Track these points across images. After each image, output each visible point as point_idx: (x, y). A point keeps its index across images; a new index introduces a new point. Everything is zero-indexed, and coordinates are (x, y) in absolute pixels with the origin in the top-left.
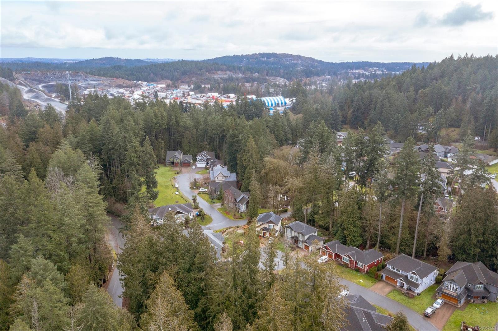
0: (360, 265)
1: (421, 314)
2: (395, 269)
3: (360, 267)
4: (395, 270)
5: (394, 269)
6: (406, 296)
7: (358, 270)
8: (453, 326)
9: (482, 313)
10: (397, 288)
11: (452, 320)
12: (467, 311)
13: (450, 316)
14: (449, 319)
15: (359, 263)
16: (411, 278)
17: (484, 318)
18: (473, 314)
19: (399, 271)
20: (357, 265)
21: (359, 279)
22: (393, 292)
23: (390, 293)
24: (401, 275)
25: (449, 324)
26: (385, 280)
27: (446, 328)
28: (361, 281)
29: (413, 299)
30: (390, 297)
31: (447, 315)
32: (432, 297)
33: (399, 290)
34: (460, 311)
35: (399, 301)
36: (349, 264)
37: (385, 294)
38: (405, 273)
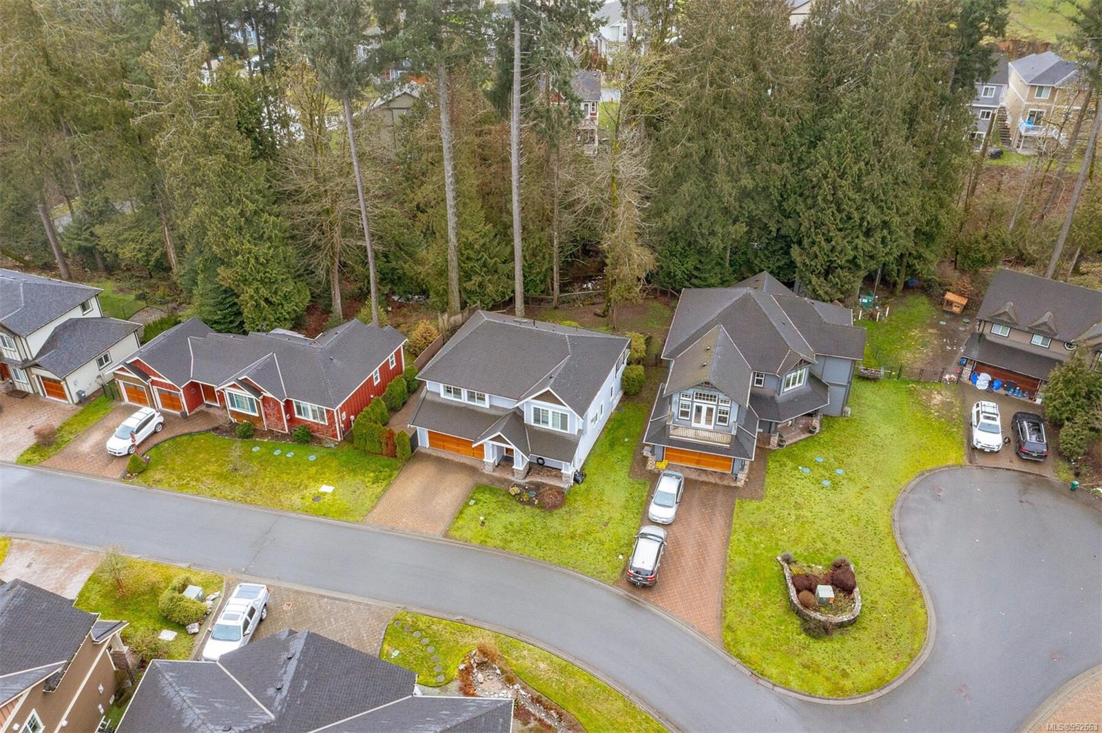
0: (309, 412)
1: (616, 583)
2: (464, 393)
3: (311, 419)
4: (464, 399)
5: (457, 393)
6: (530, 503)
7: (306, 436)
8: (755, 597)
9: (827, 483)
10: (488, 476)
11: (738, 559)
12: (772, 491)
13: (727, 542)
14: (726, 562)
15: (303, 404)
16: (537, 420)
17: (841, 506)
18: (800, 500)
19: (482, 399)
20: (297, 416)
21: (317, 481)
22: (472, 502)
23: (461, 513)
24: (493, 412)
25: (735, 587)
26: (429, 452)
27: (731, 616)
28: (327, 489)
29: (562, 511)
30: (468, 534)
31: (715, 545)
32: (632, 473)
33: (497, 485)
34: (752, 505)
35: (506, 541)
36: (260, 418)
37: (441, 528)
38: (507, 404)
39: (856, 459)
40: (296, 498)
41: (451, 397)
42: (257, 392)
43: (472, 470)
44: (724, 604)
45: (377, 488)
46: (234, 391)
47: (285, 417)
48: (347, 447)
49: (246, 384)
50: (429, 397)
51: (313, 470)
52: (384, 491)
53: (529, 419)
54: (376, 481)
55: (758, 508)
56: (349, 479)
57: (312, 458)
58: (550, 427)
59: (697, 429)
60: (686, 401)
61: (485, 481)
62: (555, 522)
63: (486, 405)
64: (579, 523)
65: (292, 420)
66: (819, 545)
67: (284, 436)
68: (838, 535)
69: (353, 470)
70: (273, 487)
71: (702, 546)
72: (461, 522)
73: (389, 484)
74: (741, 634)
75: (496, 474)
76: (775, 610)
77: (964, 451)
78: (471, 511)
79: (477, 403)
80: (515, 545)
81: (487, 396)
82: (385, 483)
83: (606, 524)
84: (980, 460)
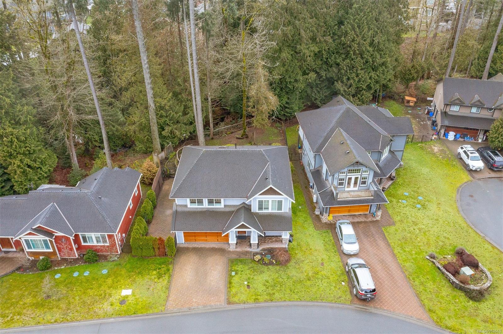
0: (93, 239)
2: (205, 201)
3: (95, 243)
4: (206, 205)
5: (200, 202)
6: (271, 263)
8: (430, 285)
9: (419, 206)
10: (233, 252)
11: (407, 264)
12: (397, 218)
13: (394, 255)
14: (402, 269)
15: (87, 234)
16: (260, 208)
17: (435, 218)
18: (414, 219)
19: (219, 202)
20: (83, 244)
21: (116, 288)
22: (233, 273)
23: (230, 283)
24: (228, 209)
25: (417, 283)
26: (186, 245)
27: (426, 302)
28: (126, 292)
29: (292, 263)
30: (243, 297)
31: (389, 259)
32: (316, 227)
33: (243, 257)
34: (392, 229)
35: (269, 294)
36: (54, 253)
37: (223, 298)
38: (236, 202)
39: (423, 189)
40: (106, 306)
41: (196, 206)
42: (49, 234)
43: (222, 251)
44: (418, 296)
45: (164, 281)
46: (30, 238)
47: (74, 247)
48: (127, 257)
49: (40, 230)
50: (179, 209)
51: (109, 281)
52: (169, 282)
53: (255, 208)
54: (160, 276)
55: (396, 230)
56: (139, 279)
57: (105, 272)
58: (270, 211)
59: (349, 192)
60: (342, 176)
61: (234, 256)
62: (292, 271)
63: (222, 206)
64: (307, 268)
65: (80, 248)
66: (441, 243)
67: (76, 261)
68: (445, 235)
69: (139, 273)
70: (84, 302)
71: (382, 262)
72: (234, 290)
73: (170, 276)
74: (440, 313)
75: (239, 250)
76: (446, 291)
77: (466, 173)
78: (236, 280)
79: (216, 206)
80: (277, 295)
81: (222, 200)
82: (167, 277)
83: (322, 264)
84: (477, 176)
